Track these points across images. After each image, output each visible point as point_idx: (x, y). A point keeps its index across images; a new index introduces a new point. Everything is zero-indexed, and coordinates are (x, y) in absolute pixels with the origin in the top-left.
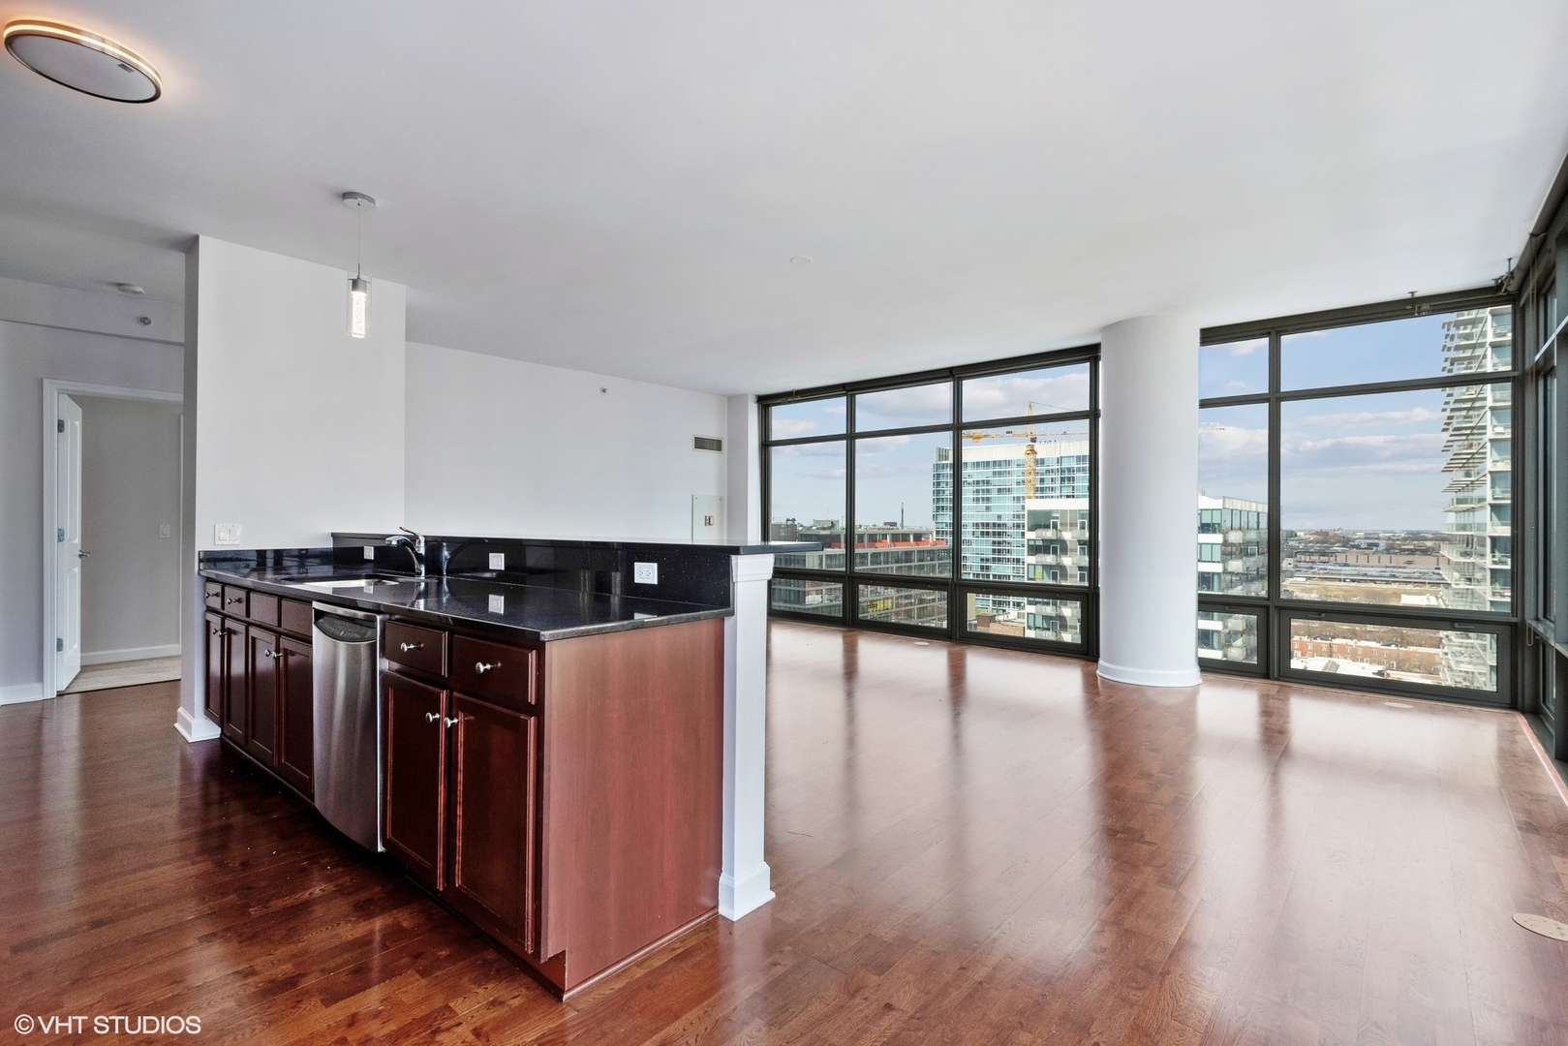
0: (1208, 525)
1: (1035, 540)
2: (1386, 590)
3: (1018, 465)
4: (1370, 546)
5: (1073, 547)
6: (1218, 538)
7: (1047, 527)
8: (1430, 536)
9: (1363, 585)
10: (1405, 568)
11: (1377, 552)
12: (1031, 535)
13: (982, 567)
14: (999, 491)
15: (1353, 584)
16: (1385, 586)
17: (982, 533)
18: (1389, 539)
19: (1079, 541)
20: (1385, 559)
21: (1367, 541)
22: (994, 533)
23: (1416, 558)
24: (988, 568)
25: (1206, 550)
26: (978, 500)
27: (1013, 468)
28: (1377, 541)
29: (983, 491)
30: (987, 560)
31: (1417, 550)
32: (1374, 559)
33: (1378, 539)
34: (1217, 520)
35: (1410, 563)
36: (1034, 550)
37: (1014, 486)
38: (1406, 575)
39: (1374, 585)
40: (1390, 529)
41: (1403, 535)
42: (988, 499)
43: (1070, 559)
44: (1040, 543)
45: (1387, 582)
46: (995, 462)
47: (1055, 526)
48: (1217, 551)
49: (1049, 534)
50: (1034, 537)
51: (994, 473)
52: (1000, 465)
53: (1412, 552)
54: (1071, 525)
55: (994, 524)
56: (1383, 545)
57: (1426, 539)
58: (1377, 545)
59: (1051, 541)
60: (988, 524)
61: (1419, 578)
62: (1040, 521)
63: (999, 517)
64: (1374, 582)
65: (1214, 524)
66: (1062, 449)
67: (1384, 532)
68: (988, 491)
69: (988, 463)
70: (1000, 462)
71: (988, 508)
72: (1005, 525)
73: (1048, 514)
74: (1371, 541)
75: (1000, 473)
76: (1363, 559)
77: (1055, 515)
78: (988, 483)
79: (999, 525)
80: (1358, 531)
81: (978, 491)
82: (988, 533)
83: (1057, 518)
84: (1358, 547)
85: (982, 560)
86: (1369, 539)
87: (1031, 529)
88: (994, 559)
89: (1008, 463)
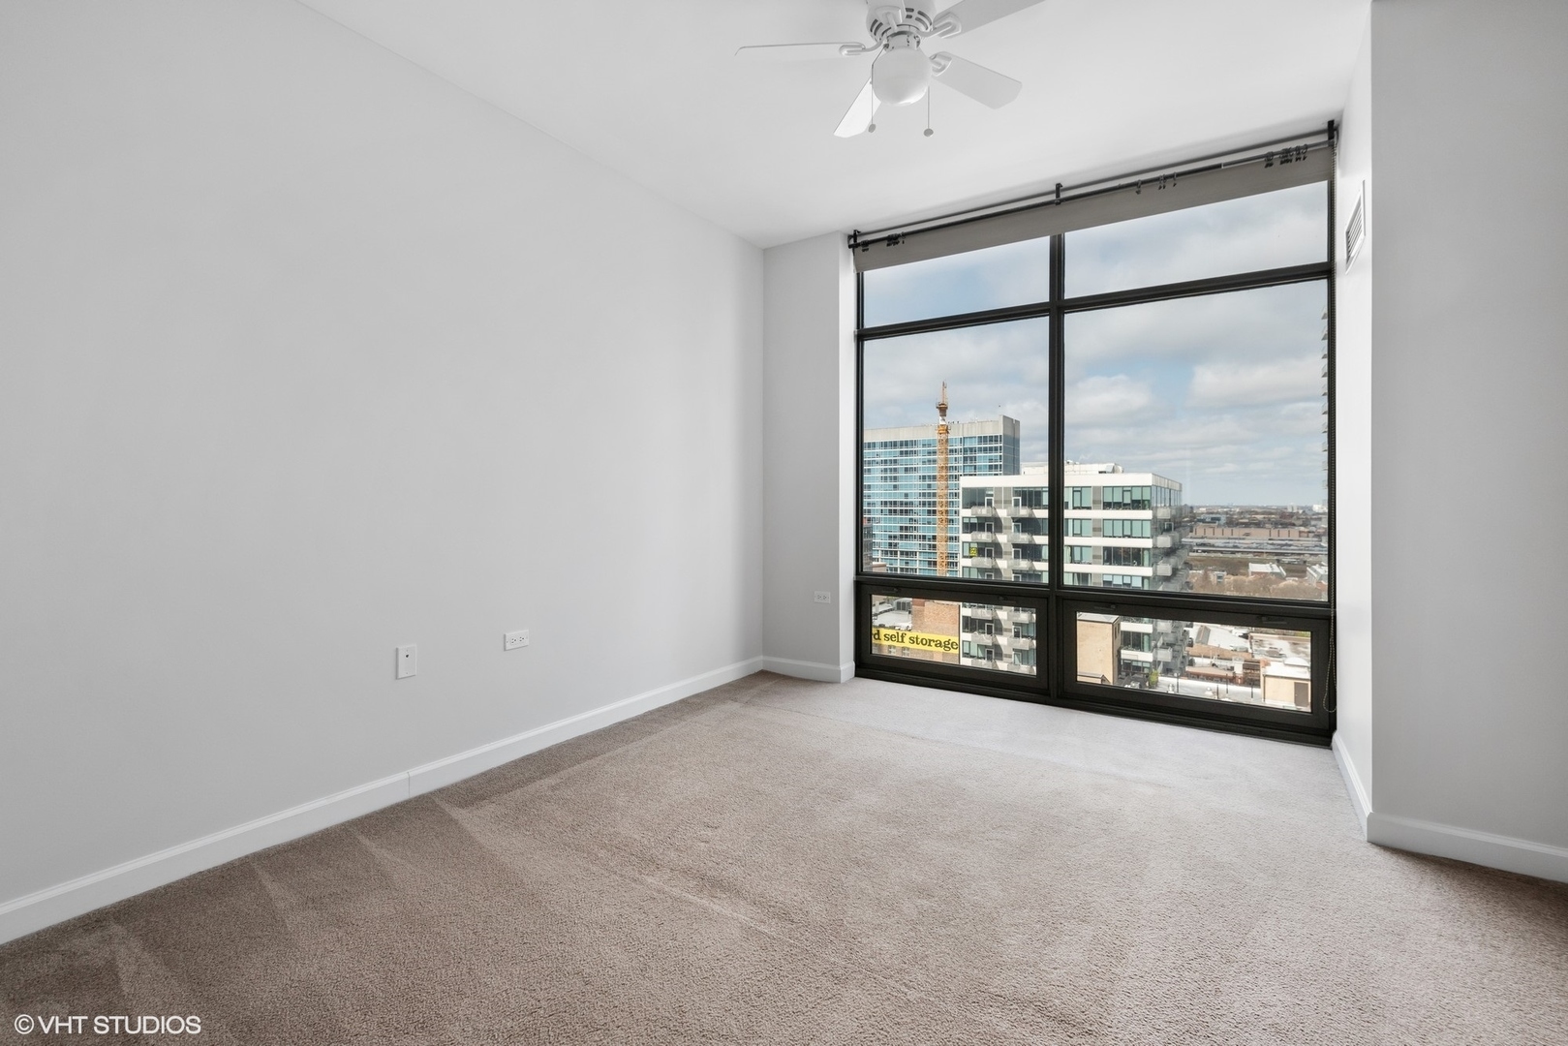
0: (1138, 502)
1: (970, 518)
2: (1233, 558)
3: (924, 445)
4: (1214, 520)
5: (1008, 524)
6: (1147, 514)
7: (982, 504)
8: (1259, 510)
9: (1213, 555)
10: (1244, 539)
11: (1219, 526)
12: (966, 513)
13: (890, 544)
14: (906, 470)
15: (1204, 554)
16: (1231, 556)
17: (890, 511)
18: (1227, 513)
19: (1013, 518)
20: (1228, 531)
21: (1211, 516)
22: (901, 511)
23: (1252, 530)
24: (896, 545)
25: (1137, 526)
26: (886, 478)
27: (920, 448)
28: (1218, 516)
29: (891, 469)
30: (895, 537)
31: (1251, 524)
32: (1218, 531)
33: (1218, 513)
34: (1146, 497)
35: (1247, 535)
36: (969, 527)
37: (921, 465)
38: (1246, 546)
39: (1221, 555)
40: (1225, 504)
41: (1238, 510)
42: (895, 478)
43: (1006, 536)
44: (975, 521)
45: (1233, 553)
46: (901, 442)
47: (990, 503)
48: (1148, 527)
49: (984, 511)
50: (970, 515)
51: (901, 453)
52: (907, 445)
53: (1247, 525)
54: (1006, 502)
55: (901, 503)
56: (1223, 519)
57: (1257, 513)
58: (1219, 519)
59: (986, 519)
60: (895, 503)
61: (1257, 548)
62: (975, 498)
63: (906, 495)
64: (1222, 552)
65: (1144, 501)
66: (965, 430)
67: (1222, 507)
68: (895, 470)
69: (895, 443)
70: (906, 442)
71: (895, 487)
72: (911, 503)
73: (982, 492)
74: (1214, 516)
75: (906, 452)
76: (1209, 532)
77: (990, 493)
78: (895, 461)
79: (906, 504)
80: (1200, 507)
81: (886, 470)
82: (895, 511)
83: (992, 495)
84: (1203, 521)
85: (890, 537)
86: (1212, 513)
87: (967, 506)
88: (901, 536)
89: (913, 443)
